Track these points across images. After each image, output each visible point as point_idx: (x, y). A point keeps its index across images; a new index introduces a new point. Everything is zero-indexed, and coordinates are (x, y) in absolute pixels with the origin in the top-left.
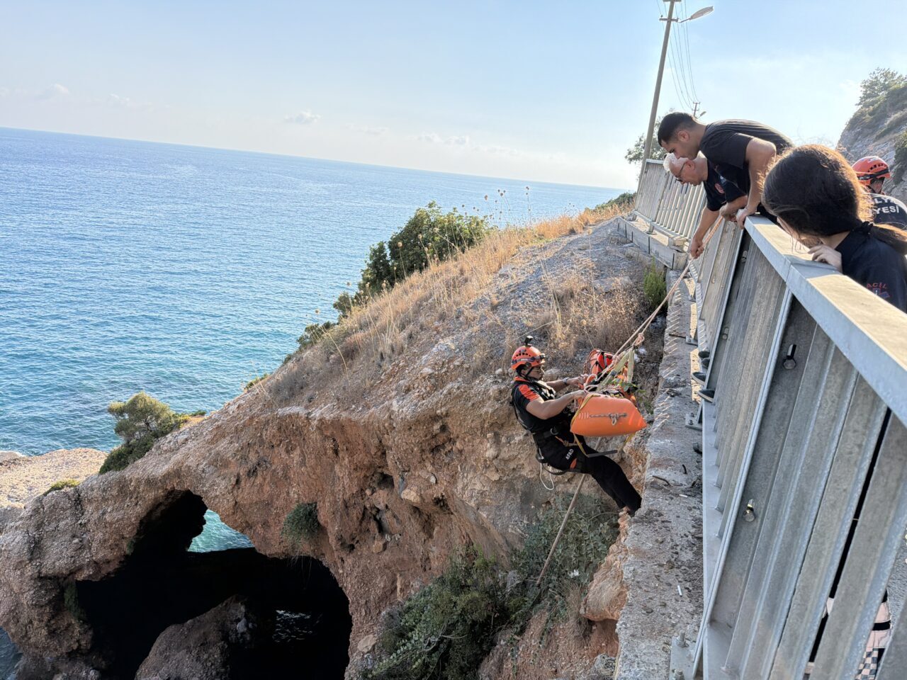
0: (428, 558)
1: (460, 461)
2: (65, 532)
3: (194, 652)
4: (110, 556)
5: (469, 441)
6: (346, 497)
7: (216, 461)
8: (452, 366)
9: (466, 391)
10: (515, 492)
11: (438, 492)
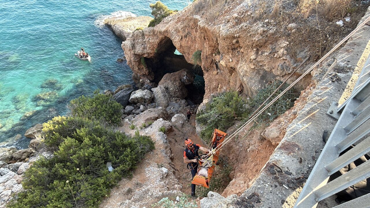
0: (230, 81)
1: (242, 56)
2: (140, 43)
3: (172, 82)
4: (151, 52)
5: (246, 50)
6: (207, 55)
7: (176, 30)
8: (246, 15)
9: (249, 28)
10: (259, 74)
11: (232, 65)
